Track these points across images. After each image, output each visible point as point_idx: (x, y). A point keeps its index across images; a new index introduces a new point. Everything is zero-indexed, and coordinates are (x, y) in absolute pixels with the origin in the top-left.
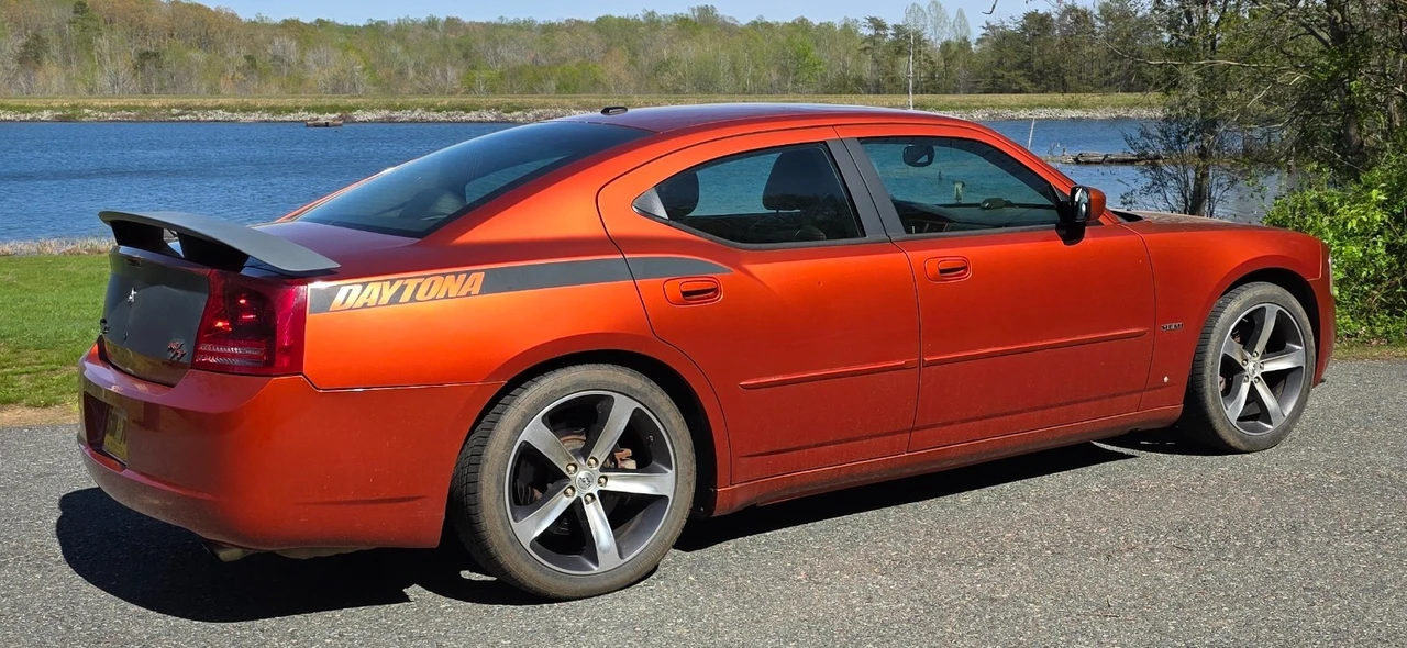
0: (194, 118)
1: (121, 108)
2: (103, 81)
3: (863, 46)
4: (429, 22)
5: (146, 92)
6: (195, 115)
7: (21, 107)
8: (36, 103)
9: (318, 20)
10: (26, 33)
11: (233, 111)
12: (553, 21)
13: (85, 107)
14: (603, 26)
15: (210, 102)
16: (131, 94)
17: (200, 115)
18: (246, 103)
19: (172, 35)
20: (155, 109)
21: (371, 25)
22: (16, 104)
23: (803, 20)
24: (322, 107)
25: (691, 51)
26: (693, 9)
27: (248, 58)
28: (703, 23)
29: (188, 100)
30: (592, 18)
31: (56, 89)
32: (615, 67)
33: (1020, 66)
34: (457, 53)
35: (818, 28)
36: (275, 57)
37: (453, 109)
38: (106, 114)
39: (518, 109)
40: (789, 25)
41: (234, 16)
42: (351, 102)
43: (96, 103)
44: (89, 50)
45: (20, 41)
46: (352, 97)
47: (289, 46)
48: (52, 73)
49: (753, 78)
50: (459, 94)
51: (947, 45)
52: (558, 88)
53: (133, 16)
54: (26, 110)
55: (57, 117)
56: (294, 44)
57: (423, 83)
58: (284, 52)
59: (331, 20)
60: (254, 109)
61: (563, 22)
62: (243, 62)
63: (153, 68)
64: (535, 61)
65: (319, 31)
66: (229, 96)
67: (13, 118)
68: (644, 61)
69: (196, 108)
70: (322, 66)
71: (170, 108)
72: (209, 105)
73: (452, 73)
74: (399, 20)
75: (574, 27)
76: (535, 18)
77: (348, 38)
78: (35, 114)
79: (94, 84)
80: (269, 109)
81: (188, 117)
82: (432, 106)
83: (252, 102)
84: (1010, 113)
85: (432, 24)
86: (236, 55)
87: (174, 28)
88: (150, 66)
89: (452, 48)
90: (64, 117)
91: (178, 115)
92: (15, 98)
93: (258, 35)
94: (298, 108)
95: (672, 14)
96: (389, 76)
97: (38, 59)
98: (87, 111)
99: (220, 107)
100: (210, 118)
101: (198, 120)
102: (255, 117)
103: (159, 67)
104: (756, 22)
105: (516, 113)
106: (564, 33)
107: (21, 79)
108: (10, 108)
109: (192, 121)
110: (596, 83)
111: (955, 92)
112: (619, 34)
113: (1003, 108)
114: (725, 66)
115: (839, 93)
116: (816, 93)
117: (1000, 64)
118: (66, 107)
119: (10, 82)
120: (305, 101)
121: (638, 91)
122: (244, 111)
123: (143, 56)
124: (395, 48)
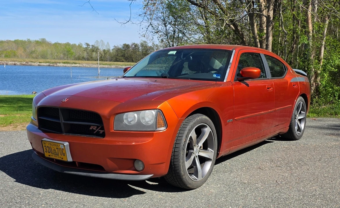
3: (84, 50)
12: (3, 40)
14: (16, 42)
23: (68, 43)
25: (40, 49)
26: (40, 39)
28: (42, 43)
30: (13, 40)
32: (20, 52)
33: (122, 56)
35: (72, 45)
40: (65, 44)
49: (57, 56)
51: (104, 51)
52: (5, 56)
61: (6, 40)
68: (28, 50)
75: (8, 42)
84: (120, 66)
95: (34, 40)
104: (56, 43)
106: (6, 43)
110: (15, 56)
111: (107, 61)
112: (21, 44)
113: (119, 65)
114: (49, 52)
115: (78, 60)
116: (72, 60)
117: (117, 55)
121: (26, 58)
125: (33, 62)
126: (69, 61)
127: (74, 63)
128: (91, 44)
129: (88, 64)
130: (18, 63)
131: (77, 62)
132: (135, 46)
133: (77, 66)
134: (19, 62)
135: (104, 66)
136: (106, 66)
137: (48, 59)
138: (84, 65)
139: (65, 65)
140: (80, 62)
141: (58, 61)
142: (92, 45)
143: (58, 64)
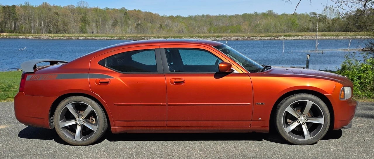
0: (147, 39)
1: (131, 37)
2: (129, 31)
3: (310, 20)
4: (202, 16)
5: (137, 33)
7: (111, 36)
8: (114, 36)
9: (177, 16)
10: (114, 19)
11: (155, 37)
12: (232, 15)
14: (244, 16)
16: (134, 33)
19: (145, 20)
20: (139, 37)
21: (189, 17)
22: (110, 36)
23: (296, 13)
24: (175, 37)
25: (265, 22)
26: (267, 11)
27: (160, 25)
28: (269, 15)
29: (146, 35)
30: (241, 14)
31: (119, 32)
32: (245, 26)
34: (208, 23)
35: (300, 15)
36: (167, 25)
37: (204, 37)
38: (128, 38)
39: (220, 37)
40: (292, 14)
41: (158, 15)
42: (181, 35)
43: (127, 35)
44: (127, 23)
45: (112, 21)
48: (118, 29)
49: (280, 28)
50: (206, 33)
52: (230, 32)
53: (137, 15)
54: (112, 37)
55: (118, 39)
56: (171, 22)
57: (199, 31)
58: (168, 23)
59: (180, 16)
60: (160, 37)
61: (234, 15)
64: (226, 25)
65: (177, 18)
66: (155, 34)
67: (109, 39)
68: (253, 24)
69: (148, 37)
70: (176, 27)
71: (142, 37)
72: (150, 36)
73: (205, 28)
74: (196, 15)
75: (237, 16)
76: (227, 14)
77: (183, 20)
78: (114, 38)
79: (126, 31)
80: (163, 37)
81: (145, 39)
82: (200, 36)
83: (159, 35)
85: (203, 16)
86: (158, 25)
88: (139, 27)
89: (207, 22)
92: (110, 34)
93: (163, 19)
94: (169, 37)
96: (191, 29)
97: (116, 25)
98: (124, 37)
99: (153, 37)
100: (150, 39)
102: (160, 39)
103: (140, 27)
104: (283, 14)
105: (219, 38)
106: (234, 18)
107: (112, 30)
108: (109, 37)
110: (240, 30)
111: (335, 31)
112: (247, 18)
114: (273, 26)
115: (302, 32)
116: (296, 32)
118: (120, 37)
119: (110, 31)
120: (171, 35)
121: (250, 32)
122: (158, 37)
123: (138, 25)
124: (194, 22)
125: (254, 37)
126: (292, 34)
127: (296, 35)
129: (311, 36)
130: (241, 39)
131: (300, 34)
133: (299, 39)
134: (242, 37)
136: (332, 37)
137: (270, 32)
138: (307, 37)
139: (286, 38)
140: (304, 34)
141: (280, 34)
143: (280, 38)
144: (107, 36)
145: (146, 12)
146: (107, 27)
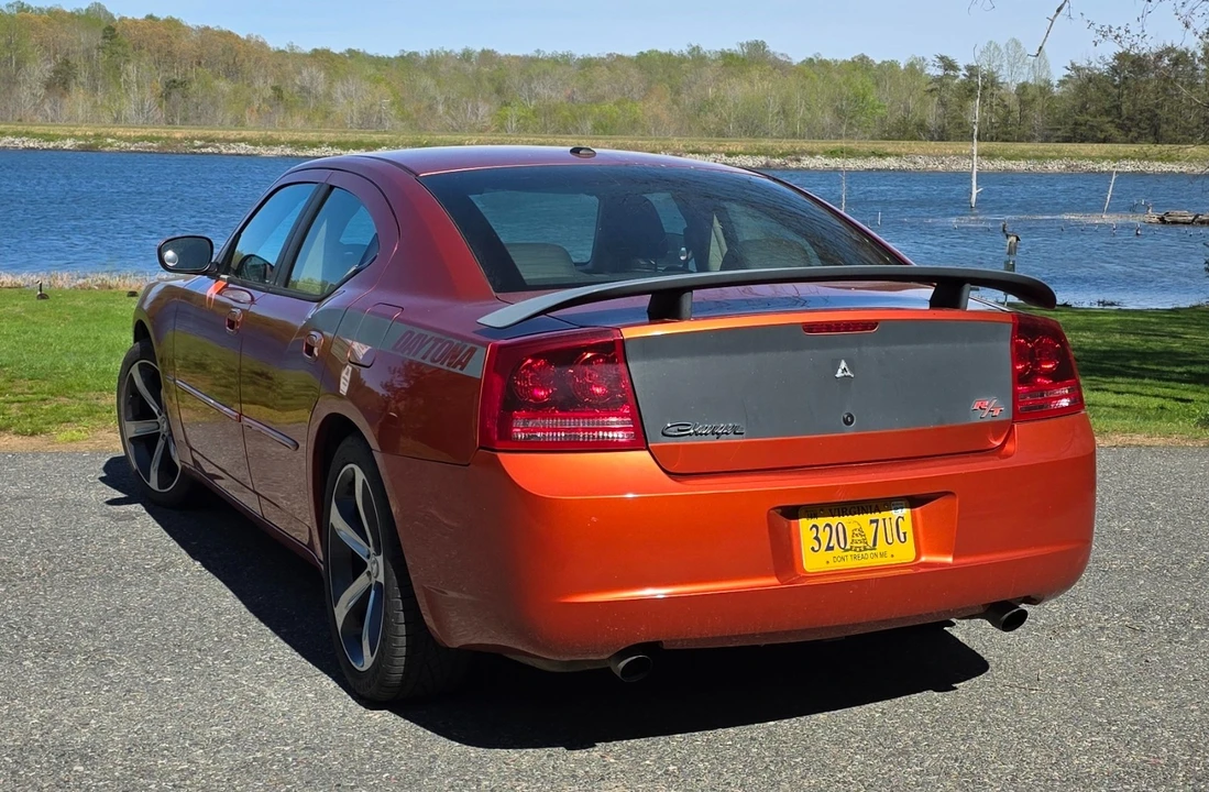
0: (216, 151)
1: (143, 139)
2: (129, 109)
3: (929, 87)
4: (464, 55)
5: (170, 123)
6: (218, 147)
7: (45, 135)
8: (59, 131)
9: (350, 51)
10: (55, 58)
11: (255, 143)
12: (593, 55)
13: (109, 136)
14: (646, 62)
15: (233, 134)
16: (156, 123)
17: (222, 148)
18: (270, 136)
19: (200, 63)
20: (177, 141)
21: (402, 57)
22: (39, 132)
23: (863, 58)
24: (346, 142)
25: (738, 91)
26: (742, 45)
27: (275, 89)
28: (754, 58)
29: (212, 132)
30: (633, 53)
31: (81, 118)
32: (656, 107)
33: (1108, 112)
34: (490, 87)
35: (880, 66)
36: (302, 88)
38: (128, 145)
40: (848, 63)
41: (263, 45)
42: (376, 138)
43: (120, 132)
44: (117, 76)
45: (49, 66)
46: (377, 132)
47: (317, 78)
48: (78, 99)
50: (488, 133)
51: (1023, 87)
52: (595, 128)
53: (161, 41)
54: (49, 138)
55: (79, 146)
56: (322, 75)
57: (454, 118)
58: (312, 84)
59: (361, 51)
60: (277, 143)
62: (269, 93)
63: (179, 97)
64: (571, 98)
65: (349, 61)
66: (253, 129)
67: (36, 145)
69: (219, 140)
70: (349, 98)
71: (192, 140)
72: (232, 137)
73: (483, 109)
74: (432, 52)
75: (615, 62)
76: (574, 52)
77: (378, 70)
78: (58, 143)
79: (120, 113)
80: (293, 144)
81: (210, 150)
83: (275, 135)
84: (1090, 165)
85: (467, 56)
86: (264, 87)
87: (201, 56)
88: (176, 96)
89: (485, 83)
90: (86, 146)
91: (200, 147)
92: (39, 125)
93: (287, 65)
94: (321, 142)
96: (418, 111)
97: (65, 84)
98: (109, 140)
99: (243, 140)
100: (232, 151)
101: (220, 153)
102: (277, 151)
103: (185, 96)
104: (811, 60)
106: (605, 68)
107: (47, 106)
108: (34, 136)
109: (213, 153)
110: (634, 123)
111: (1029, 139)
112: (661, 70)
113: (1082, 158)
114: (774, 108)
115: (899, 139)
116: (873, 138)
117: (1083, 109)
118: (90, 136)
119: (37, 108)
120: (330, 136)
121: (679, 133)
122: (267, 144)
123: (171, 85)
124: (426, 81)
125: (700, 154)
126: (854, 145)
127: (874, 154)
128: (961, 64)
129: (937, 157)
131: (889, 146)
132: (1176, 62)
133: (888, 170)
135: (1010, 165)
136: (1022, 165)
137: (766, 134)
138: (921, 163)
139: (833, 163)
140: (903, 146)
141: (806, 145)
142: (970, 68)
143: (808, 162)
144: (27, 134)
145: (207, 28)
146: (24, 93)
